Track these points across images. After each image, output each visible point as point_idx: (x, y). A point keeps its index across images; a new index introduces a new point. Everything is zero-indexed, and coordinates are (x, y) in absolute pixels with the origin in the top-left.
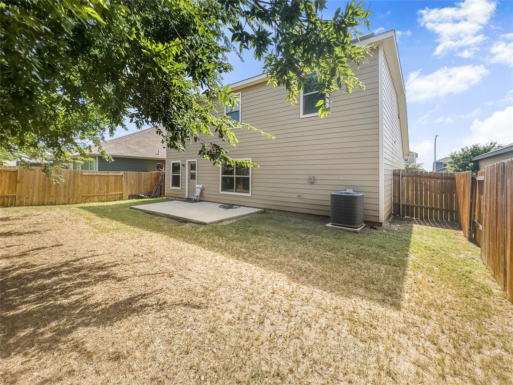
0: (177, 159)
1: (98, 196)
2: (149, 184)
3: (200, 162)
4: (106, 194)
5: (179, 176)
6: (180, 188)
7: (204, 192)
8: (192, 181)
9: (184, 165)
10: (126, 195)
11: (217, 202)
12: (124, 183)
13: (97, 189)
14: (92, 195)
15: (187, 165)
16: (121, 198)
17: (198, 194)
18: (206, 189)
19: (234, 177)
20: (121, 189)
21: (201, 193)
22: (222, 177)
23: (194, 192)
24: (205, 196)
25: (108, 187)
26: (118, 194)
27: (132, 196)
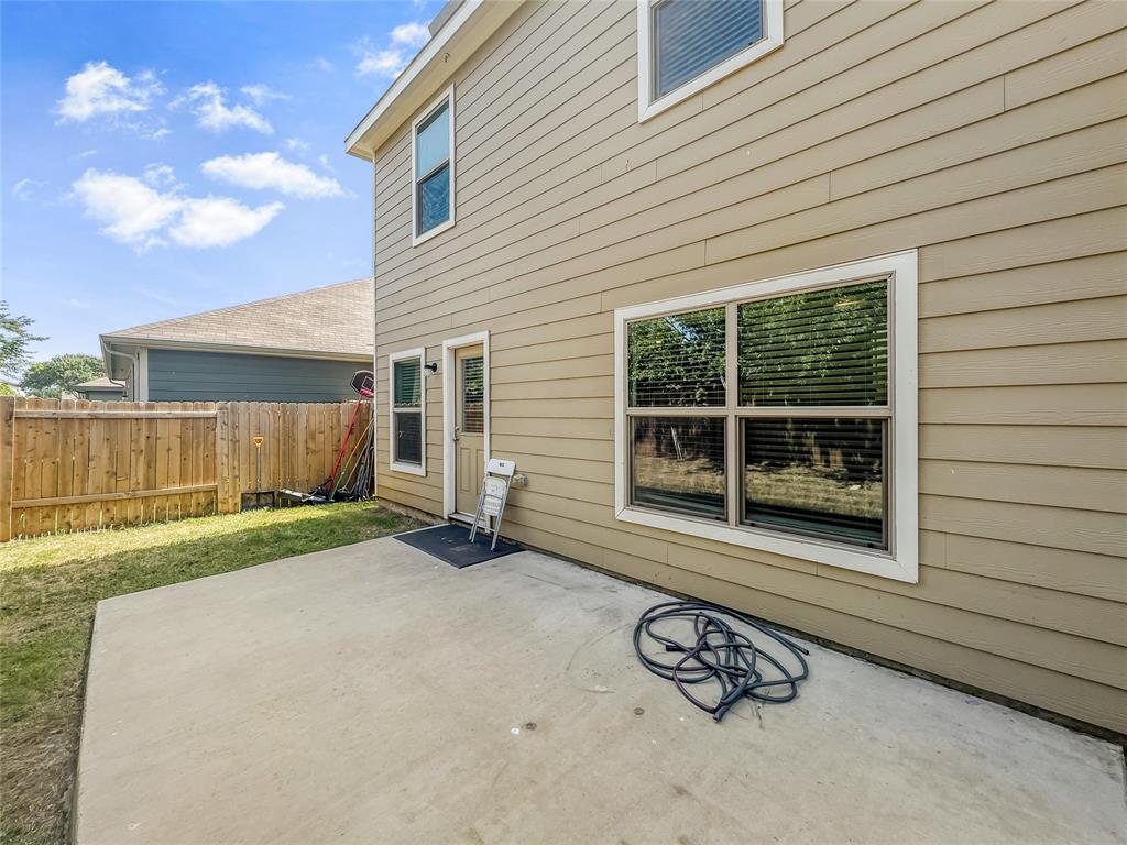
0: (410, 341)
1: (104, 502)
2: (329, 448)
3: (499, 342)
4: (141, 493)
5: (420, 414)
6: (419, 471)
7: (526, 499)
8: (468, 439)
9: (434, 368)
10: (229, 494)
11: (599, 570)
12: (222, 447)
13: (98, 474)
14: (76, 499)
15: (446, 367)
16: (209, 508)
17: (493, 506)
18: (533, 487)
19: (723, 420)
20: (210, 471)
21: (511, 505)
22: (629, 418)
23: (479, 492)
24: (531, 518)
25: (151, 464)
26: (197, 491)
27: (259, 494)
